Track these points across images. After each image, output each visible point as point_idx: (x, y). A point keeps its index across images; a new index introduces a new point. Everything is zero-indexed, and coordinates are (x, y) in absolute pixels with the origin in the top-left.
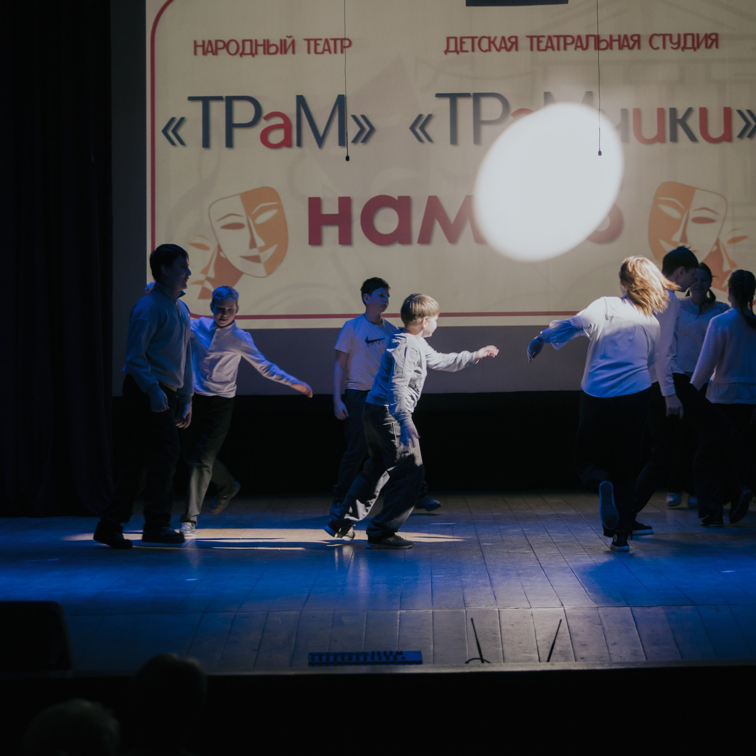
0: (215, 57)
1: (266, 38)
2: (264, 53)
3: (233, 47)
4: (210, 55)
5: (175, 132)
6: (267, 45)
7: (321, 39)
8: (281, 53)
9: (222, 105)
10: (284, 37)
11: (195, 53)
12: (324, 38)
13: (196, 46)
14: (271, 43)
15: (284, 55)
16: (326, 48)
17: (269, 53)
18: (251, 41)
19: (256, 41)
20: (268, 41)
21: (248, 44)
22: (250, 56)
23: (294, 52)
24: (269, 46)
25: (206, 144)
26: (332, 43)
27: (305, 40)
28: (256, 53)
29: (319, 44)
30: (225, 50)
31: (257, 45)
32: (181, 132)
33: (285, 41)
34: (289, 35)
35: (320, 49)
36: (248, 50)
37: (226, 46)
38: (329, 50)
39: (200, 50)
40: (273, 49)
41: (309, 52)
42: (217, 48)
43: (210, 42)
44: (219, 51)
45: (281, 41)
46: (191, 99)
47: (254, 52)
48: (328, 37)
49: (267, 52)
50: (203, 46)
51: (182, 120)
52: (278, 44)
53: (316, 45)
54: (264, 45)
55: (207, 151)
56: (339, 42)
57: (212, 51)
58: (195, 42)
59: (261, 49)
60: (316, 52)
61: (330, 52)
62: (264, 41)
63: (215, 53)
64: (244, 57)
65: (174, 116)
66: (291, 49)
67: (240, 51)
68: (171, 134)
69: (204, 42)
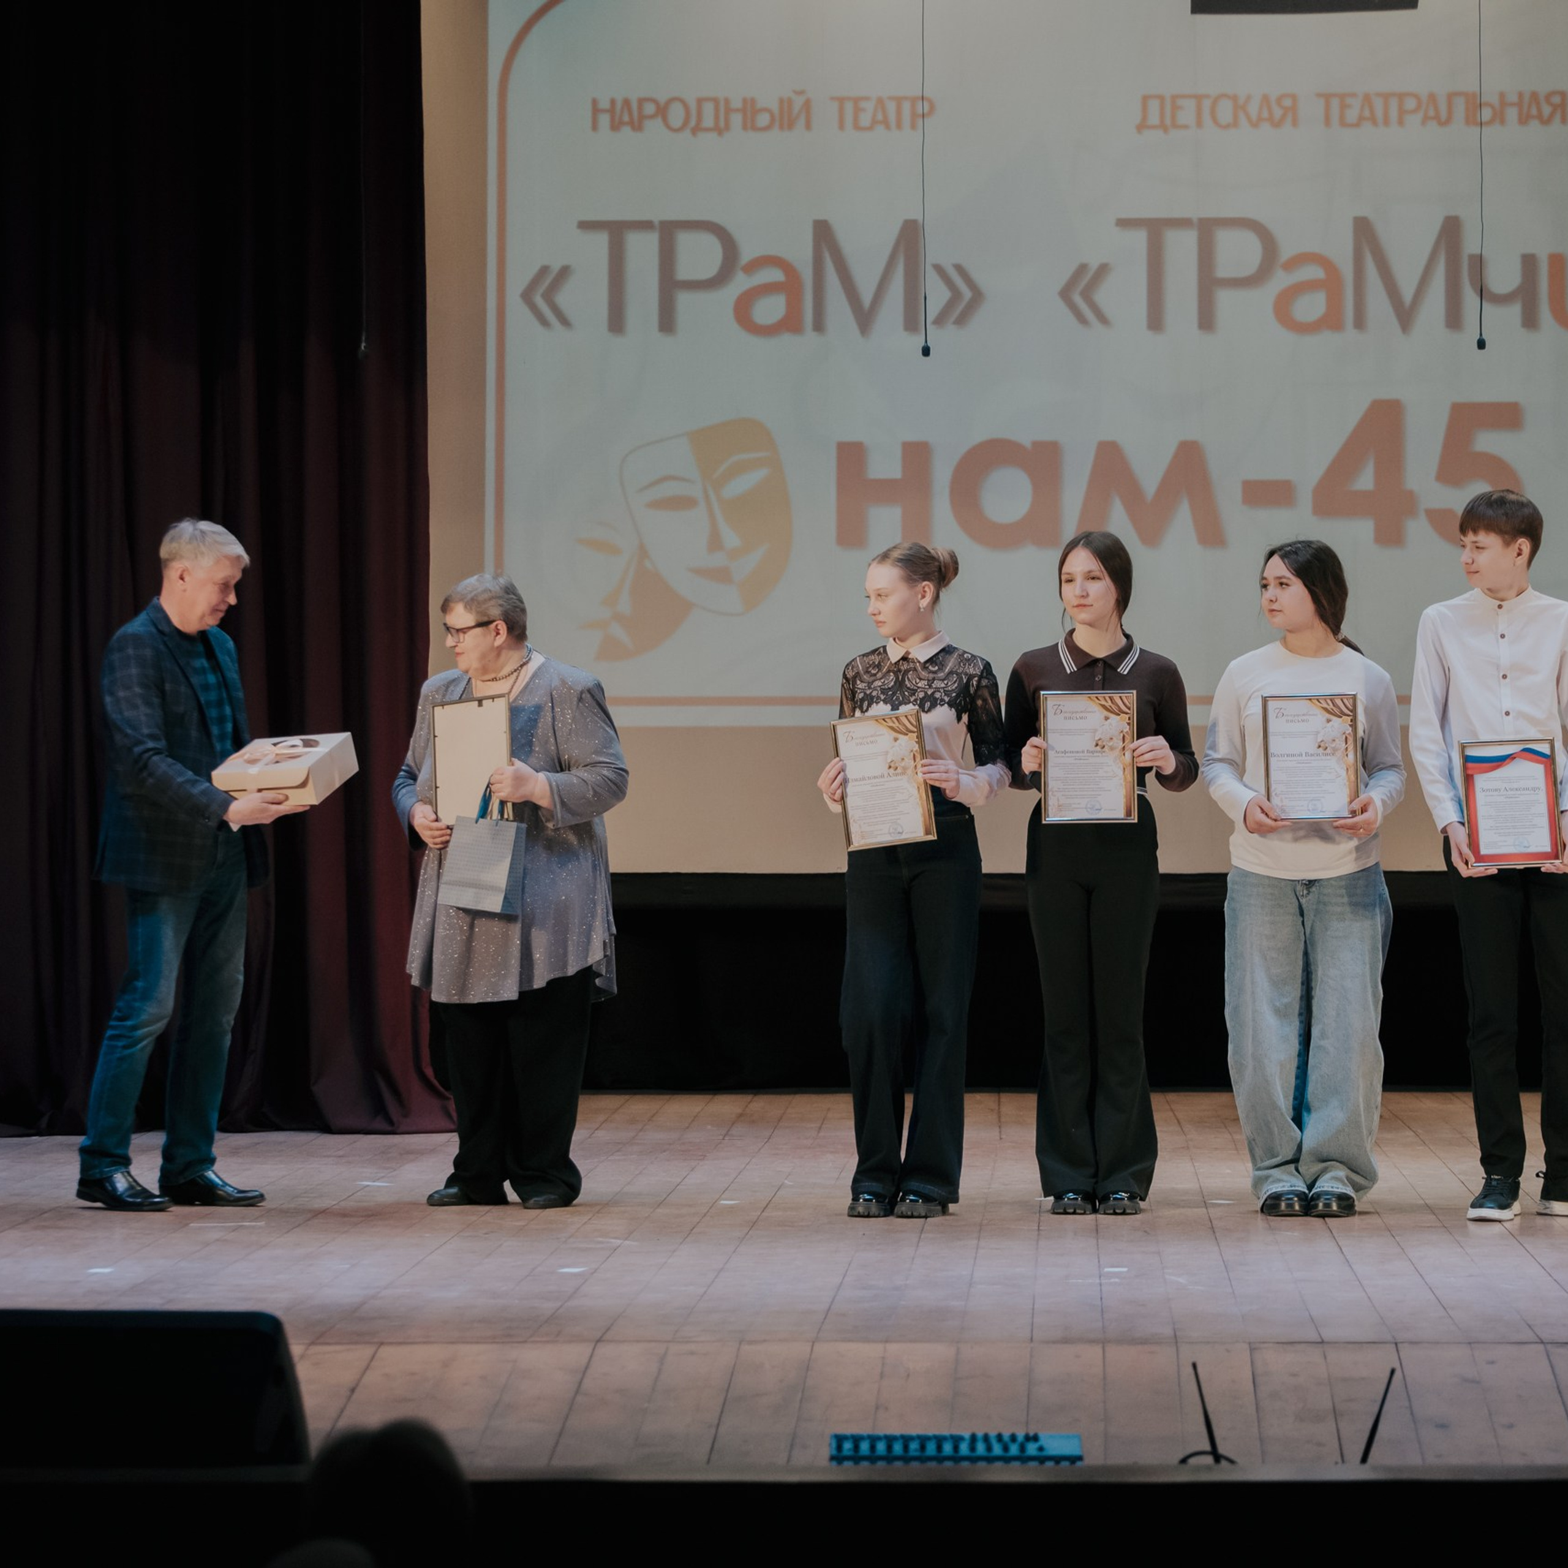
0: (638, 134)
1: (748, 95)
2: (745, 128)
3: (676, 115)
4: (626, 130)
5: (549, 297)
6: (750, 110)
7: (867, 99)
8: (781, 127)
9: (652, 239)
10: (787, 94)
11: (595, 127)
12: (874, 95)
13: (596, 110)
14: (759, 106)
15: (787, 133)
16: (880, 117)
17: (755, 129)
18: (715, 101)
19: (727, 101)
20: (753, 101)
21: (708, 109)
22: (713, 135)
23: (808, 126)
24: (756, 112)
25: (617, 322)
26: (891, 107)
27: (834, 99)
28: (727, 127)
29: (863, 110)
30: (659, 120)
31: (728, 110)
32: (563, 298)
33: (790, 102)
34: (798, 89)
35: (865, 119)
36: (708, 121)
37: (662, 111)
38: (886, 123)
39: (604, 120)
40: (763, 120)
41: (842, 126)
42: (642, 117)
43: (627, 102)
44: (649, 124)
45: (781, 101)
46: (586, 226)
47: (722, 124)
48: (884, 95)
49: (749, 125)
50: (612, 111)
51: (565, 272)
52: (775, 108)
53: (857, 110)
54: (744, 111)
55: (617, 341)
56: (906, 106)
57: (631, 123)
58: (595, 102)
59: (737, 119)
60: (856, 127)
61: (888, 127)
62: (745, 101)
63: (637, 126)
64: (702, 136)
65: (546, 263)
66: (802, 121)
67: (693, 123)
68: (539, 301)
69: (613, 102)
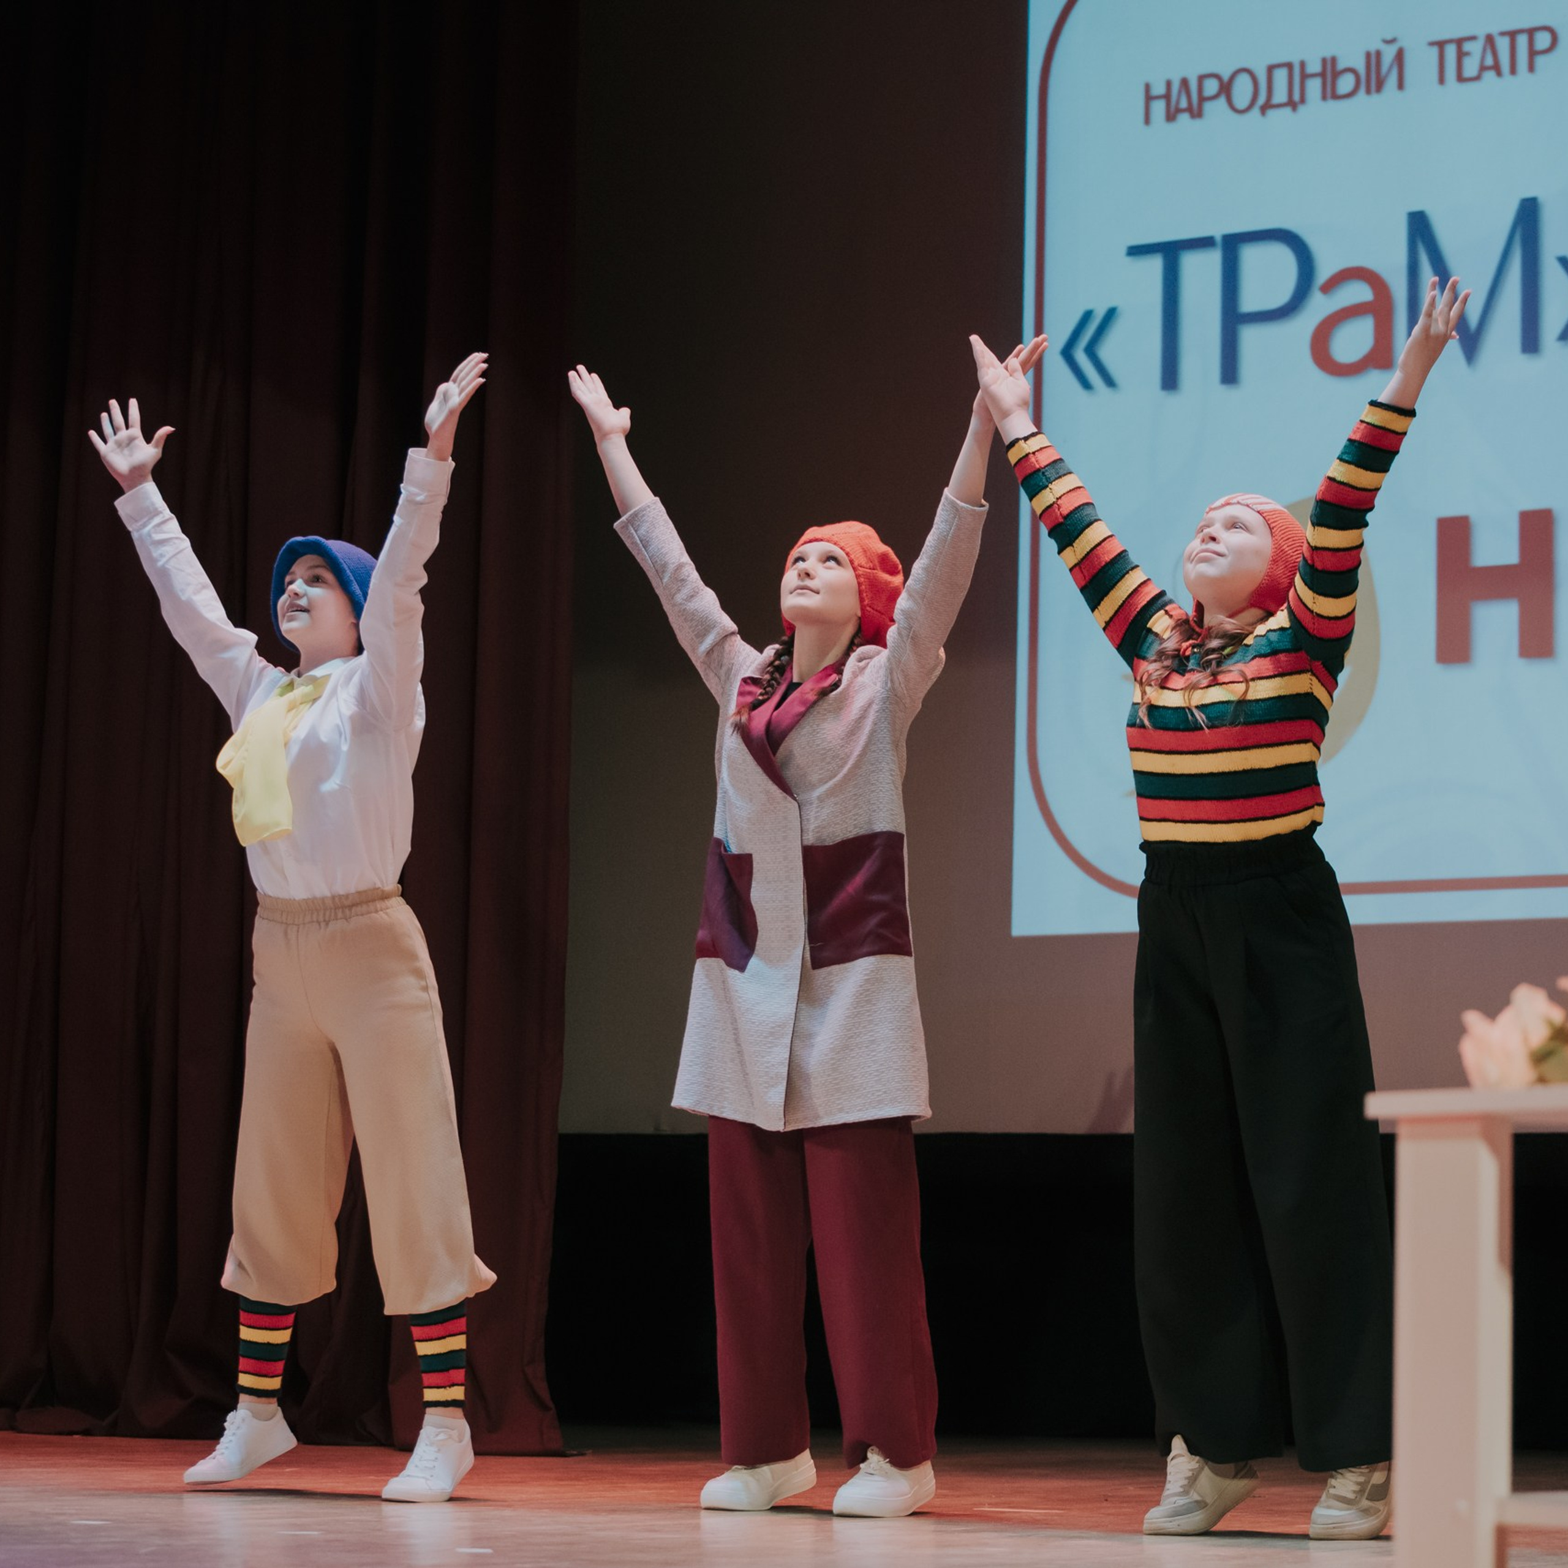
0: (1197, 123)
1: (1328, 54)
2: (1324, 97)
3: (1242, 90)
4: (1184, 118)
5: (1091, 351)
6: (1330, 71)
7: (1473, 38)
8: (1368, 91)
9: (1212, 260)
10: (1374, 45)
11: (1147, 120)
12: (1481, 33)
13: (1149, 98)
14: (1341, 66)
15: (1375, 97)
16: (1489, 61)
17: (1336, 97)
18: (1289, 66)
19: (1303, 65)
20: (1334, 60)
21: (1281, 76)
22: (1288, 110)
23: (1401, 86)
24: (1336, 74)
25: (1170, 379)
26: (1503, 44)
27: (1432, 44)
28: (1303, 100)
29: (1468, 54)
30: (1222, 101)
31: (1304, 76)
32: (1107, 352)
33: (1378, 54)
34: (1389, 38)
35: (1471, 67)
36: (1280, 96)
37: (1226, 89)
38: (1497, 68)
39: (1159, 108)
40: (1346, 84)
41: (1442, 80)
42: (1202, 99)
43: (1185, 83)
44: (1208, 106)
45: (1368, 55)
46: (1136, 251)
47: (1296, 97)
48: (1494, 30)
49: (1330, 93)
50: (1167, 97)
51: (1111, 314)
52: (1360, 66)
53: (1461, 55)
54: (1323, 75)
55: (1171, 400)
56: (1522, 41)
57: (1189, 109)
58: (1147, 87)
59: (1314, 87)
60: (1461, 78)
61: (1499, 73)
62: (1324, 61)
63: (1196, 113)
64: (1271, 113)
65: (1089, 307)
66: (1392, 81)
67: (1262, 100)
68: (1081, 357)
69: (1169, 84)
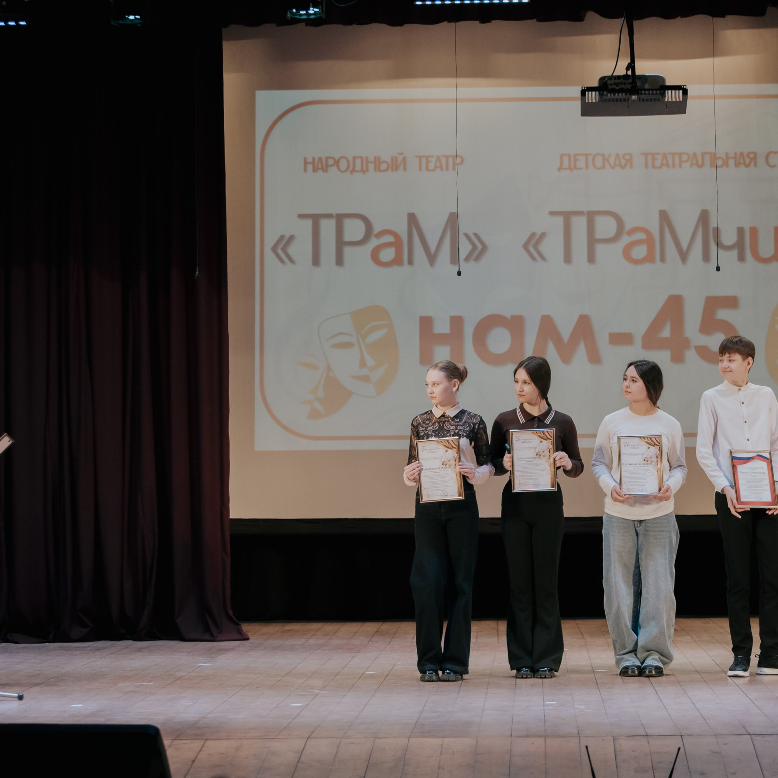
0: (325, 174)
1: (377, 155)
2: (375, 170)
3: (343, 165)
4: (320, 172)
5: (284, 250)
6: (378, 162)
7: (432, 156)
8: (392, 170)
9: (332, 223)
10: (395, 154)
11: (305, 170)
12: (435, 155)
13: (306, 163)
14: (382, 160)
15: (395, 173)
16: (438, 165)
17: (380, 170)
18: (361, 158)
19: (367, 158)
20: (379, 158)
21: (358, 162)
22: (361, 174)
23: (405, 169)
24: (380, 163)
25: (316, 261)
26: (443, 160)
27: (417, 157)
28: (367, 170)
29: (430, 162)
30: (335, 168)
31: (367, 162)
32: (291, 250)
33: (396, 158)
34: (400, 152)
35: (432, 166)
36: (358, 167)
37: (337, 163)
38: (441, 167)
39: (310, 167)
40: (384, 166)
41: (420, 169)
42: (327, 166)
43: (320, 159)
44: (330, 169)
45: (392, 158)
46: (301, 216)
47: (365, 169)
48: (440, 154)
49: (377, 169)
50: (313, 163)
51: (292, 238)
52: (389, 160)
53: (428, 162)
54: (375, 162)
55: (316, 270)
56: (451, 160)
57: (322, 168)
58: (305, 159)
59: (371, 166)
60: (427, 169)
61: (442, 169)
62: (375, 158)
63: (325, 170)
64: (355, 174)
65: (283, 234)
66: (402, 167)
67: (351, 168)
68: (280, 252)
69: (314, 159)
